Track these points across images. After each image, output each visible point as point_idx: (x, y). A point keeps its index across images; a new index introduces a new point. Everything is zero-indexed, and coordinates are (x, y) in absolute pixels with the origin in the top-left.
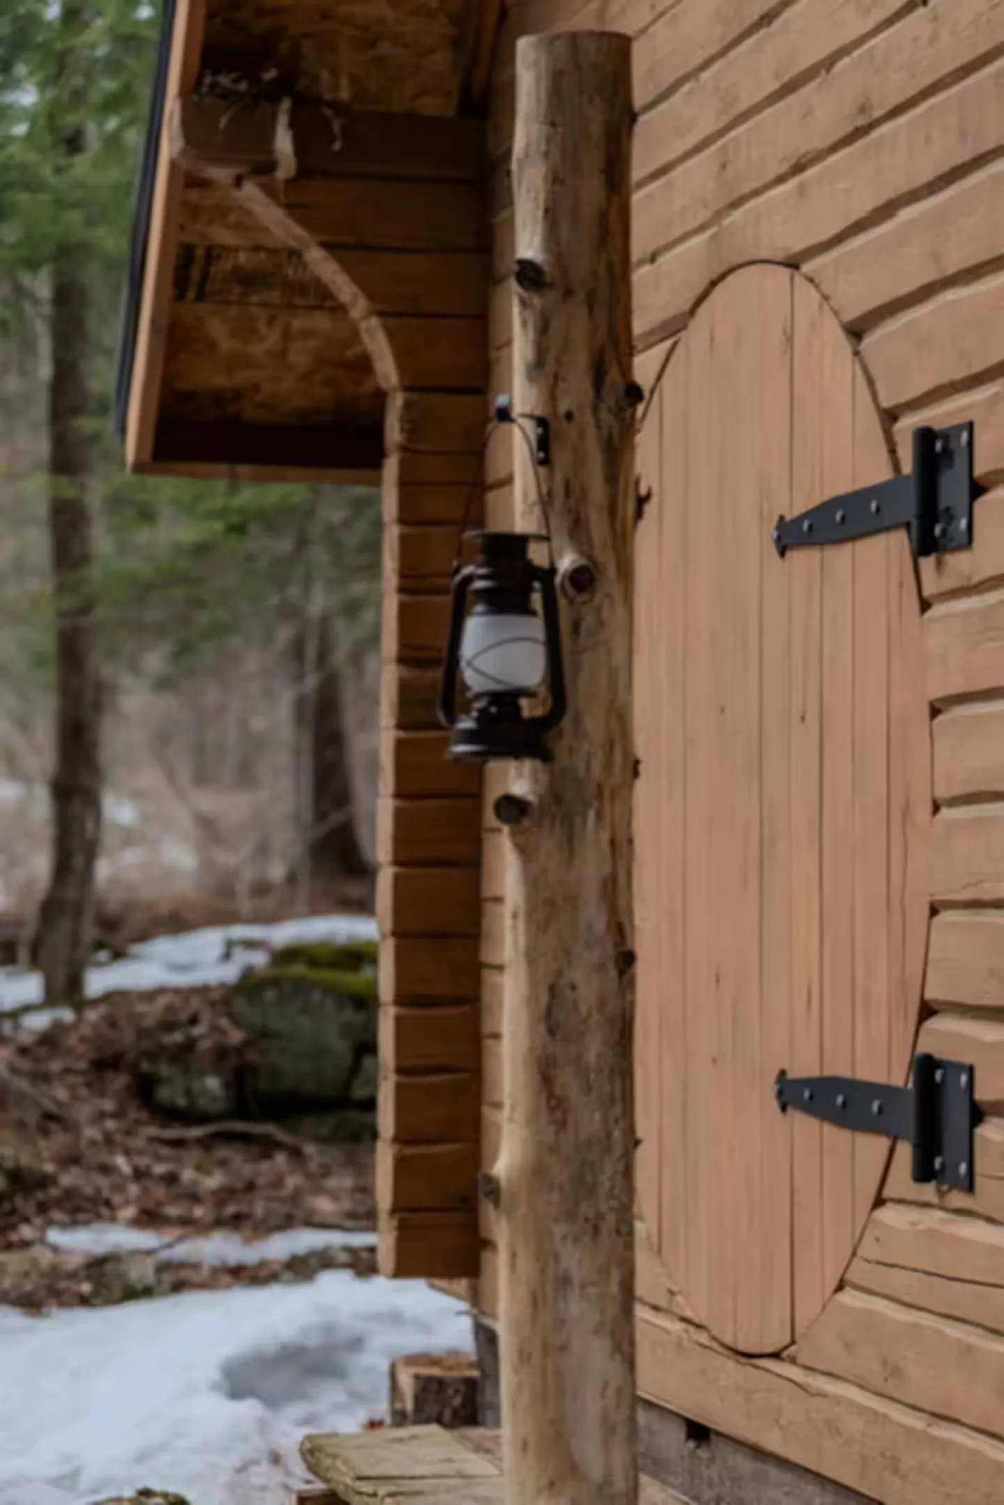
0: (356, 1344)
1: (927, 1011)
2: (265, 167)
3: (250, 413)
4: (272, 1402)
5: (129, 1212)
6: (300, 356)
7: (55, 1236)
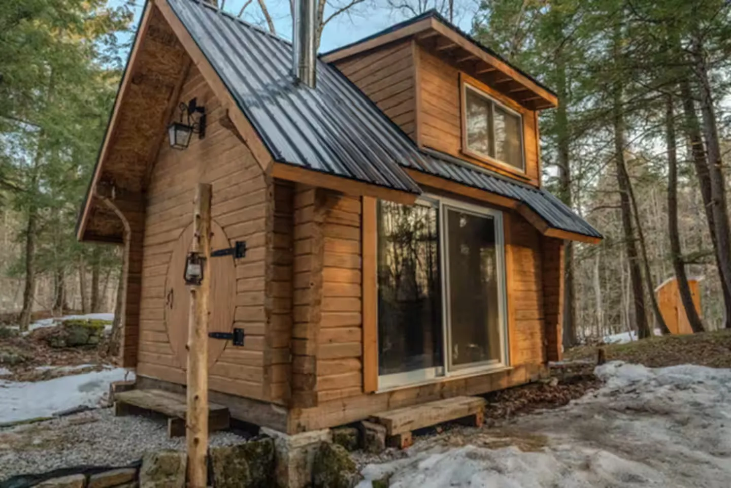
0: (102, 381)
1: (234, 322)
2: (110, 197)
3: (99, 234)
4: (87, 391)
5: (49, 363)
6: (109, 225)
7: (37, 368)
